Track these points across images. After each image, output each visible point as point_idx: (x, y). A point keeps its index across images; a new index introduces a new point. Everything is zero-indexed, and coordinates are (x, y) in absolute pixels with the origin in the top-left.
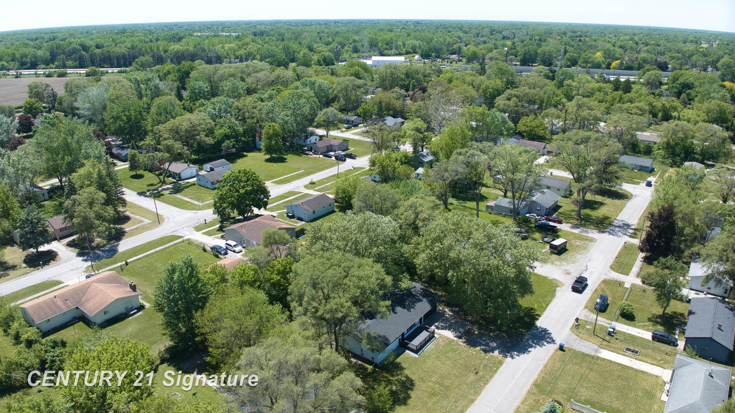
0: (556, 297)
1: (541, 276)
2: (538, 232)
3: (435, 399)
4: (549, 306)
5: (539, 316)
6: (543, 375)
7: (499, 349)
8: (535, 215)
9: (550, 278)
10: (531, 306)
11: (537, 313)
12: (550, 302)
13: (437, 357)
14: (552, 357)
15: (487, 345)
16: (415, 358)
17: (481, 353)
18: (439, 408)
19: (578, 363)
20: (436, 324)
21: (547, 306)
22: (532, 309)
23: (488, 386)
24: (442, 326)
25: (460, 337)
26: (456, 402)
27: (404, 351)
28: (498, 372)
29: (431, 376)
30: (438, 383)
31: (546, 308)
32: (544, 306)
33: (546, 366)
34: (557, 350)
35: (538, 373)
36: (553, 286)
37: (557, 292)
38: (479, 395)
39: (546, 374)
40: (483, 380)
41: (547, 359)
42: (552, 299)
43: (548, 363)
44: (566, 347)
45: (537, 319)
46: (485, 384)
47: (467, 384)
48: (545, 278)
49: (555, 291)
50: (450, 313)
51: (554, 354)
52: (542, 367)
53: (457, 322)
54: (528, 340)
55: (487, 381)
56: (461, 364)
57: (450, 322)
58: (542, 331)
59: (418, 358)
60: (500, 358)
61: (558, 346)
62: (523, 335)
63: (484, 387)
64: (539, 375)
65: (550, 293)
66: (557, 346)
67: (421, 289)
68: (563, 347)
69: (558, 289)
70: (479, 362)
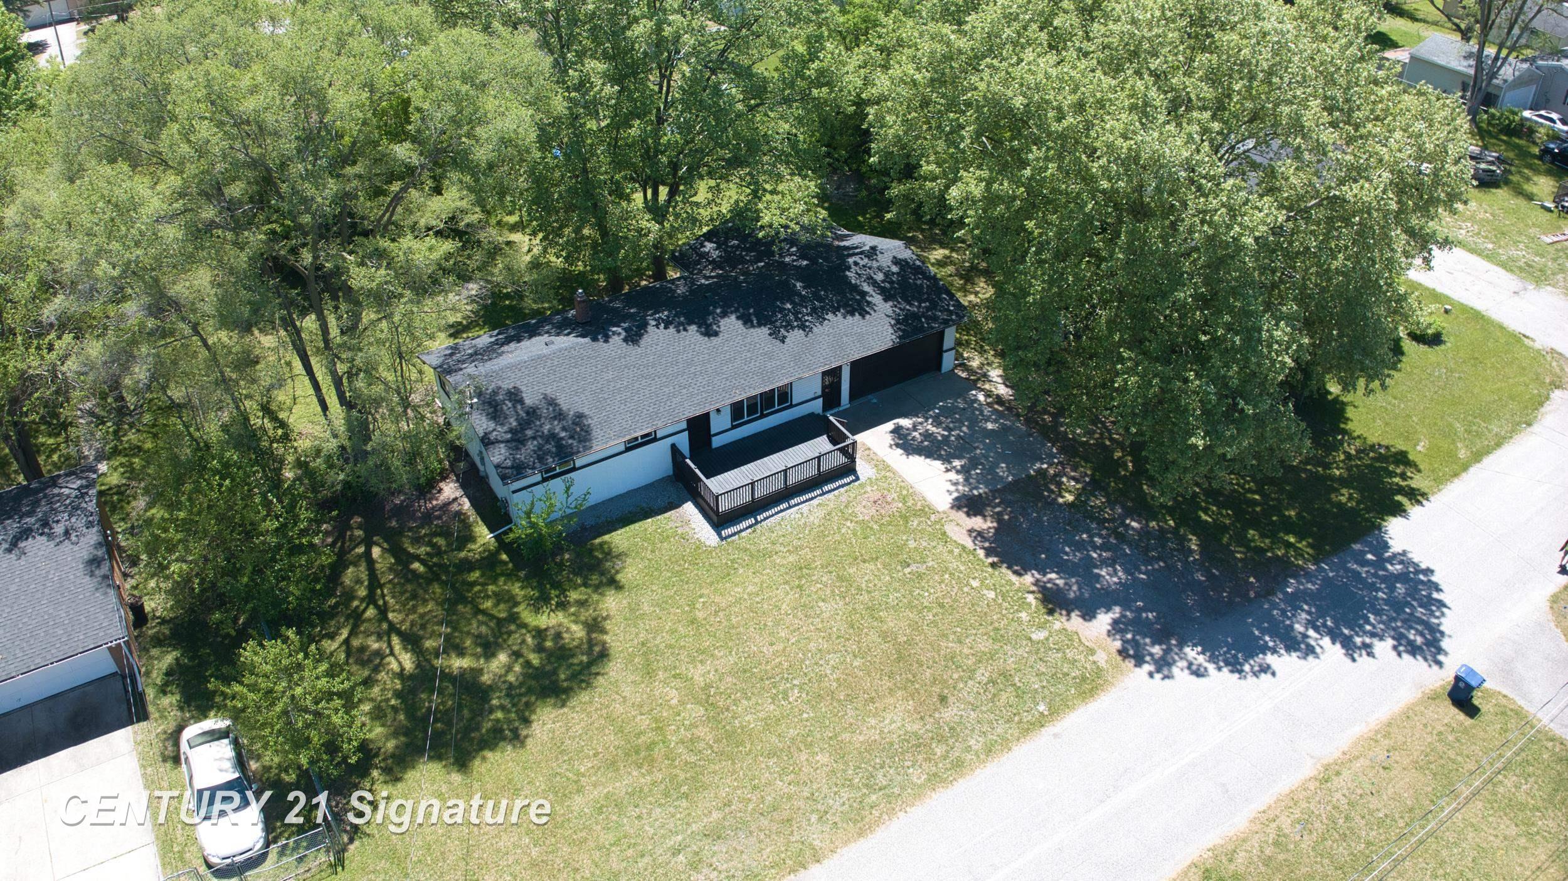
0: (1536, 428)
1: (1501, 327)
2: (1549, 173)
3: (631, 778)
4: (1487, 461)
5: (1416, 496)
6: (1285, 822)
7: (1126, 604)
8: (1554, 116)
9: (1537, 345)
10: (1400, 445)
11: (1417, 482)
12: (1498, 445)
13: (802, 569)
14: (1387, 729)
15: (1084, 571)
16: (699, 545)
17: (1023, 605)
18: (607, 838)
19: (1522, 807)
20: (905, 422)
21: (1477, 457)
22: (1402, 458)
23: (941, 801)
24: (927, 435)
25: (969, 504)
26: (715, 834)
27: (677, 506)
28: (1049, 731)
29: (701, 654)
30: (707, 703)
31: (1465, 468)
32: (1463, 454)
33: (1327, 775)
34: (1434, 697)
35: (1263, 800)
36: (1537, 378)
37: (1547, 407)
38: (861, 833)
39: (1305, 824)
40: (939, 750)
41: (1358, 730)
42: (1514, 431)
43: (1349, 759)
44: (1490, 694)
45: (1398, 510)
46: (935, 780)
47: (840, 752)
48: (1517, 339)
49: (1540, 401)
50: (1003, 390)
51: (1408, 714)
52: (1309, 769)
53: (1004, 429)
54: (1294, 602)
55: (958, 766)
56: (884, 636)
57: (973, 422)
58: (1403, 577)
59: (710, 551)
60: (1101, 658)
61: (1451, 679)
62: (1286, 569)
63: (919, 793)
64: (1266, 819)
65: (1512, 405)
66: (1441, 678)
67: (896, 261)
68: (1470, 688)
69: (1557, 394)
70: (984, 645)
